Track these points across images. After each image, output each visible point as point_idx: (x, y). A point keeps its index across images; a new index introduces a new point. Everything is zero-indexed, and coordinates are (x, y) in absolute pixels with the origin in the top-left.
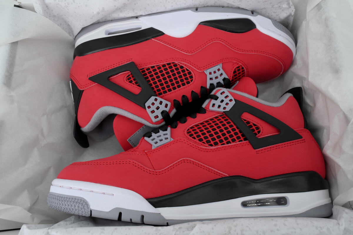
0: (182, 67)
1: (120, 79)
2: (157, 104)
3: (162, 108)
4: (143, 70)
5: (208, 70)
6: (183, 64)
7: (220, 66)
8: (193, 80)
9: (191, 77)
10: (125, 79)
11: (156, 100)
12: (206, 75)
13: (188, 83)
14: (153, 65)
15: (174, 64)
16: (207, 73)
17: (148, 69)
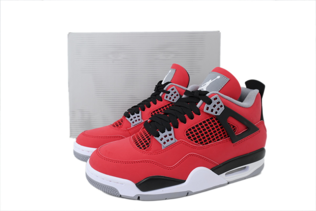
0: (196, 142)
1: (240, 129)
2: (215, 110)
3: (211, 107)
4: (225, 137)
5: (174, 141)
6: (195, 144)
7: (164, 146)
8: (186, 133)
9: (188, 135)
10: (237, 129)
11: (216, 113)
12: (175, 137)
13: (190, 130)
14: (218, 141)
15: (203, 144)
16: (175, 139)
17: (222, 138)
